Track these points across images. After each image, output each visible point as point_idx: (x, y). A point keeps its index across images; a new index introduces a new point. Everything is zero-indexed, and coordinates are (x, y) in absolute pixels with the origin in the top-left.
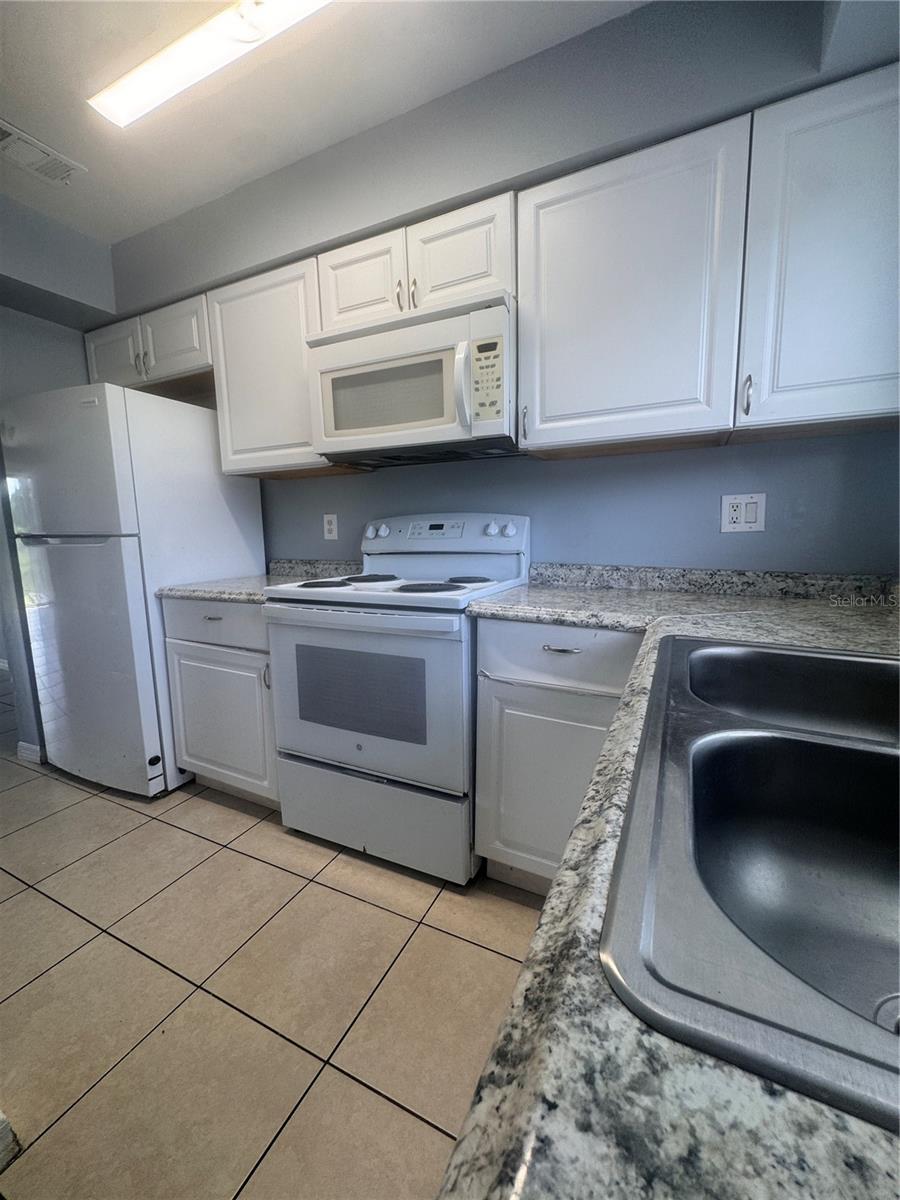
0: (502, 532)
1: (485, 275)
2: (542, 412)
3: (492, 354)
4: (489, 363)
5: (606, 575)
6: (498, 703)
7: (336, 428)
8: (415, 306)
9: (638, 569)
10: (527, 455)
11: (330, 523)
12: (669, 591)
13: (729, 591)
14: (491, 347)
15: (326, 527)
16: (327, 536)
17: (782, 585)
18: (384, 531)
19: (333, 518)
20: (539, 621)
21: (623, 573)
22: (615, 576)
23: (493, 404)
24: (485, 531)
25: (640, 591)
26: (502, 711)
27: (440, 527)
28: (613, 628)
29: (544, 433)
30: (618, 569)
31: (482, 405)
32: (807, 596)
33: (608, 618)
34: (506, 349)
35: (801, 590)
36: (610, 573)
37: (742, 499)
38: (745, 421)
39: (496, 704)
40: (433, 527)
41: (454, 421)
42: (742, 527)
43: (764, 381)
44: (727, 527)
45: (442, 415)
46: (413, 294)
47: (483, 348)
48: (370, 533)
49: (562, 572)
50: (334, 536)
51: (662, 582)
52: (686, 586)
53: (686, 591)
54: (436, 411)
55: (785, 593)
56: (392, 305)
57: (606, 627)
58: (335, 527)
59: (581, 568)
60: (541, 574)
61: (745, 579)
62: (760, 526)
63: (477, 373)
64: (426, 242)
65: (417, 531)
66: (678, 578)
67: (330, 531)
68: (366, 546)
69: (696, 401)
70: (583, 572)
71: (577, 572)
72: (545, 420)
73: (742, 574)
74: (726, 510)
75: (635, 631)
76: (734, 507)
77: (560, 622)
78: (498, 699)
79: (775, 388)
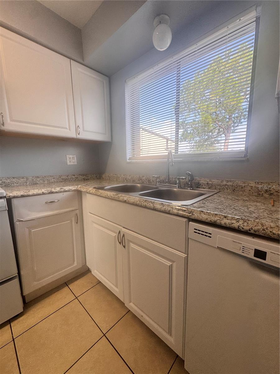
5: (34, 180)
6: (27, 229)
9: (45, 177)
12: (57, 182)
13: (72, 180)
17: (83, 177)
20: (43, 194)
21: (41, 178)
22: (38, 180)
25: (48, 183)
26: (30, 231)
28: (69, 191)
29: (11, 126)
30: (38, 177)
33: (67, 188)
35: (87, 178)
36: (36, 179)
37: (71, 156)
38: (79, 137)
42: (72, 163)
43: (81, 128)
44: (69, 164)
49: (15, 180)
51: (54, 180)
52: (61, 180)
53: (62, 182)
55: (84, 179)
57: (66, 191)
59: (23, 178)
60: (4, 182)
61: (75, 177)
62: (76, 163)
66: (59, 178)
70: (25, 180)
71: (22, 180)
72: (12, 120)
73: (74, 175)
74: (68, 159)
75: (75, 191)
76: (70, 158)
77: (52, 193)
78: (28, 228)
79: (84, 130)
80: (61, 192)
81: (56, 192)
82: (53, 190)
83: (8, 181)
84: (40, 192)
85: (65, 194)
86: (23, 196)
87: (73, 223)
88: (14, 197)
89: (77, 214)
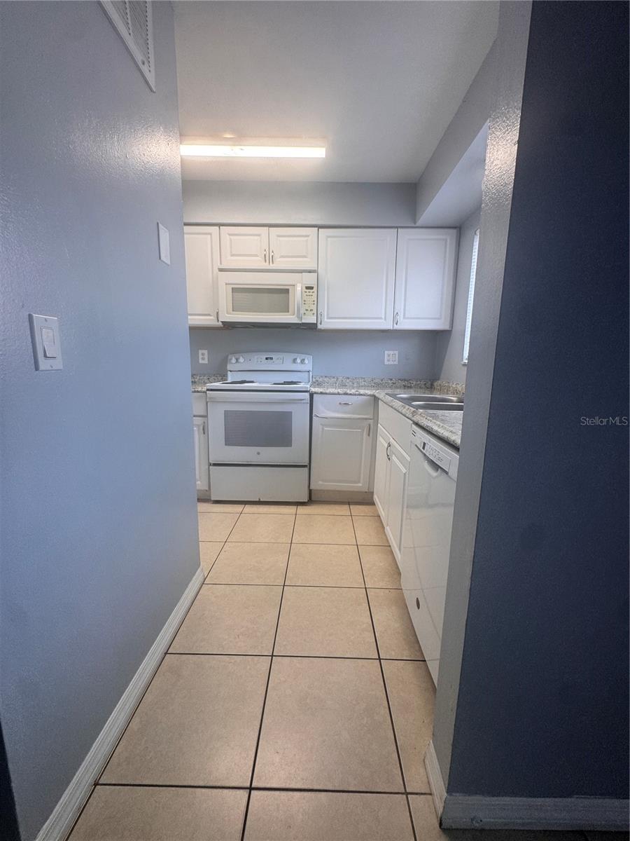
0: (302, 361)
1: (305, 257)
2: (328, 314)
3: (311, 291)
4: (311, 294)
7: (233, 311)
8: (273, 263)
10: (321, 331)
11: (203, 354)
13: (388, 386)
14: (312, 288)
15: (200, 356)
16: (201, 361)
17: (403, 383)
18: (241, 360)
19: (206, 352)
20: (339, 394)
21: (351, 380)
22: (348, 381)
23: (311, 310)
24: (295, 361)
26: (323, 429)
27: (271, 358)
28: (364, 395)
29: (327, 324)
30: (348, 378)
31: (307, 310)
32: (411, 387)
33: (362, 392)
34: (315, 289)
35: (409, 386)
37: (391, 352)
38: (396, 327)
39: (321, 427)
40: (267, 359)
41: (294, 315)
42: (391, 363)
43: (401, 315)
44: (386, 363)
45: (288, 312)
46: (272, 256)
47: (307, 288)
48: (234, 360)
49: (326, 379)
50: (206, 361)
54: (286, 309)
55: (405, 386)
56: (260, 259)
57: (361, 395)
58: (206, 357)
59: (334, 378)
60: (317, 380)
61: (392, 382)
62: (396, 363)
63: (305, 298)
64: (279, 236)
65: (259, 360)
66: (371, 382)
67: (203, 359)
68: (229, 367)
69: (381, 318)
71: (333, 379)
72: (328, 318)
73: (391, 380)
74: (386, 356)
75: (370, 395)
76: (389, 356)
77: (346, 394)
78: (321, 424)
79: (404, 318)
80: (355, 395)
81: (351, 394)
82: (348, 392)
83: (321, 379)
84: (336, 391)
85: (360, 397)
86: (321, 393)
87: (365, 433)
88: (315, 393)
89: (370, 425)
